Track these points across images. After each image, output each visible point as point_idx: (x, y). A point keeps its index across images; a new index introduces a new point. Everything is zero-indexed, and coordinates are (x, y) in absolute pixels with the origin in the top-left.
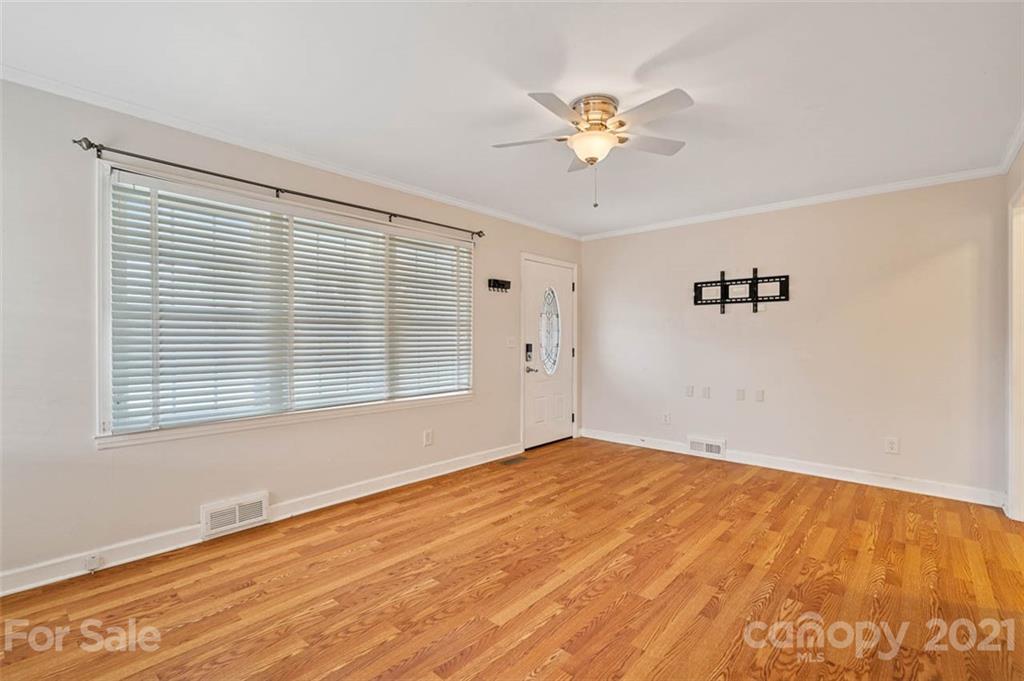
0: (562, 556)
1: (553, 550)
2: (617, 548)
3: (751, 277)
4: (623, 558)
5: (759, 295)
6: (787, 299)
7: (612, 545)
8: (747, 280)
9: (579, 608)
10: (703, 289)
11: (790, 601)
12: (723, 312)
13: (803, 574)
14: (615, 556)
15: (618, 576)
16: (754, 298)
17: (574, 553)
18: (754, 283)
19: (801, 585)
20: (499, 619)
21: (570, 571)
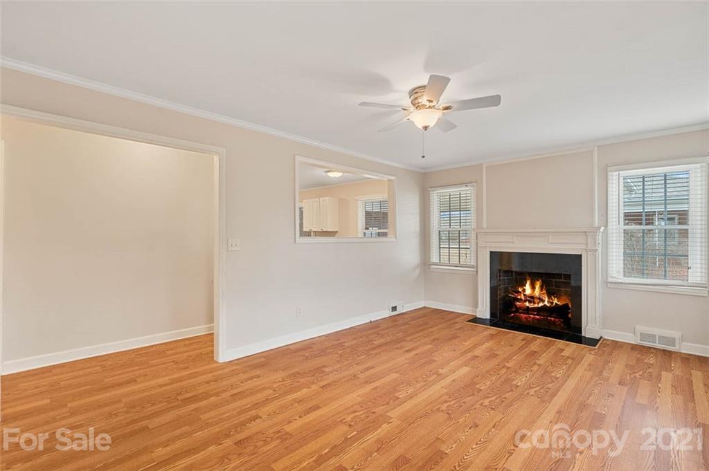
0: (446, 397)
1: (453, 402)
2: (405, 402)
4: (401, 395)
7: (407, 406)
9: (430, 371)
14: (408, 396)
15: (409, 384)
17: (437, 400)
20: (465, 370)
21: (438, 387)
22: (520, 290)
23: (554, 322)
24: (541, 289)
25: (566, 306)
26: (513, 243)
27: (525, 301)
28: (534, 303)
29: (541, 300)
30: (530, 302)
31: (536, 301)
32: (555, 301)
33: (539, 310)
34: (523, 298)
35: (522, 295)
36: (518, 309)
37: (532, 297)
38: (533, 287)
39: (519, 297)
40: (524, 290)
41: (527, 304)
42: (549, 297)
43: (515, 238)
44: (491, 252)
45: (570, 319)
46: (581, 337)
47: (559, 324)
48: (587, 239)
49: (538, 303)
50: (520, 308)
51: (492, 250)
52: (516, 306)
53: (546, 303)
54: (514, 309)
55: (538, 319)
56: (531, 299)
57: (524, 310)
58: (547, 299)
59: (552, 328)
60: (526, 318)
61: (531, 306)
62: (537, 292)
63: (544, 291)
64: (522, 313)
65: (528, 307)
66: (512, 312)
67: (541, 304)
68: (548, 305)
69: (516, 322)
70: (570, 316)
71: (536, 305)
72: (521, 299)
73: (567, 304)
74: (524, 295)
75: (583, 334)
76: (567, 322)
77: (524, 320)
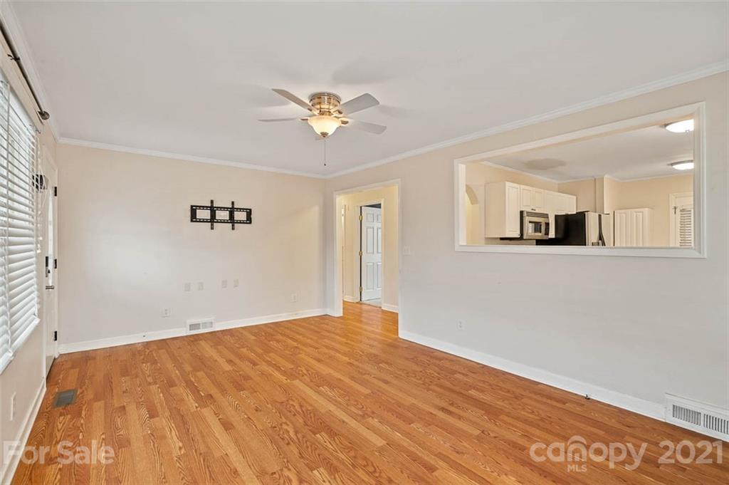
3: (231, 207)
5: (235, 219)
6: (250, 223)
8: (227, 208)
10: (198, 211)
12: (212, 228)
16: (232, 219)
18: (232, 211)
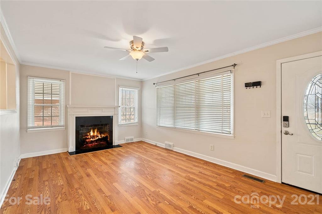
11: (62, 184)
13: (64, 193)
19: (63, 189)
22: (88, 134)
23: (103, 144)
24: (97, 132)
25: (107, 137)
26: (88, 112)
27: (91, 138)
28: (95, 138)
29: (97, 136)
30: (93, 138)
31: (95, 137)
32: (103, 136)
33: (96, 141)
34: (89, 137)
35: (89, 136)
36: (87, 143)
37: (94, 136)
38: (94, 132)
39: (88, 137)
40: (90, 134)
41: (92, 139)
42: (100, 134)
43: (89, 110)
44: (76, 117)
45: (108, 141)
46: (113, 146)
47: (105, 144)
48: (115, 110)
49: (96, 138)
50: (88, 142)
51: (77, 116)
52: (86, 141)
53: (99, 137)
54: (86, 143)
55: (96, 144)
56: (93, 137)
57: (90, 142)
58: (99, 136)
59: (102, 146)
60: (91, 145)
61: (93, 140)
62: (96, 134)
63: (98, 133)
64: (89, 144)
65: (92, 140)
66: (85, 145)
67: (97, 138)
68: (100, 138)
69: (87, 148)
70: (108, 140)
71: (95, 139)
72: (89, 138)
73: (107, 136)
74: (90, 136)
75: (113, 145)
76: (107, 142)
77: (90, 146)
